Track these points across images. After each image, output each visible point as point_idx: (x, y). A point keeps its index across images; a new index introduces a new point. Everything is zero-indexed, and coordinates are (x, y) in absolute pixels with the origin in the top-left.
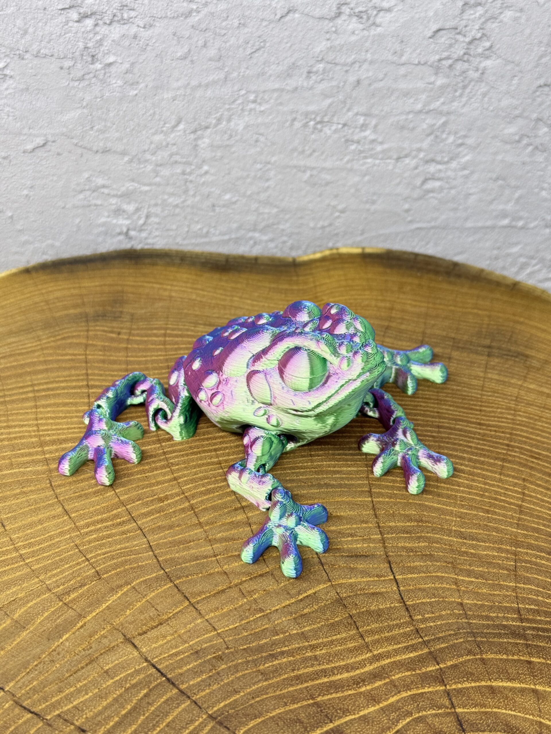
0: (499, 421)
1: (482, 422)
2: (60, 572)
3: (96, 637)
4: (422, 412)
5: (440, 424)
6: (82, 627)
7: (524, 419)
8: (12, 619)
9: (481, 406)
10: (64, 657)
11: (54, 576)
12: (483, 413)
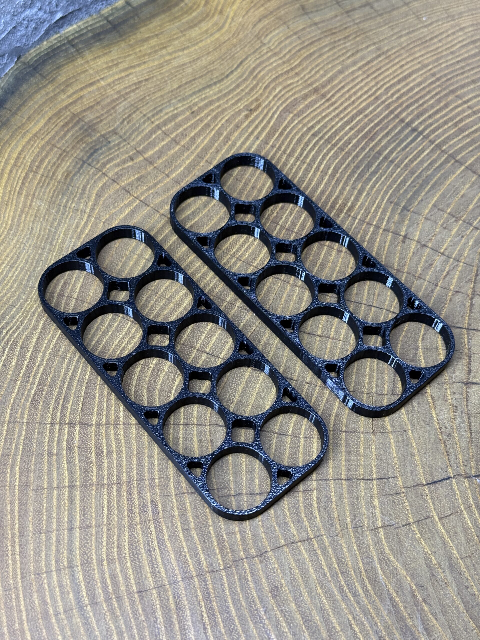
0: (459, 42)
1: (452, 50)
2: (370, 378)
3: (450, 398)
4: (410, 70)
5: (432, 72)
6: (433, 399)
7: (471, 29)
8: (391, 432)
9: (436, 37)
10: (452, 427)
11: (370, 383)
12: (444, 42)
